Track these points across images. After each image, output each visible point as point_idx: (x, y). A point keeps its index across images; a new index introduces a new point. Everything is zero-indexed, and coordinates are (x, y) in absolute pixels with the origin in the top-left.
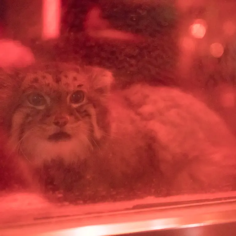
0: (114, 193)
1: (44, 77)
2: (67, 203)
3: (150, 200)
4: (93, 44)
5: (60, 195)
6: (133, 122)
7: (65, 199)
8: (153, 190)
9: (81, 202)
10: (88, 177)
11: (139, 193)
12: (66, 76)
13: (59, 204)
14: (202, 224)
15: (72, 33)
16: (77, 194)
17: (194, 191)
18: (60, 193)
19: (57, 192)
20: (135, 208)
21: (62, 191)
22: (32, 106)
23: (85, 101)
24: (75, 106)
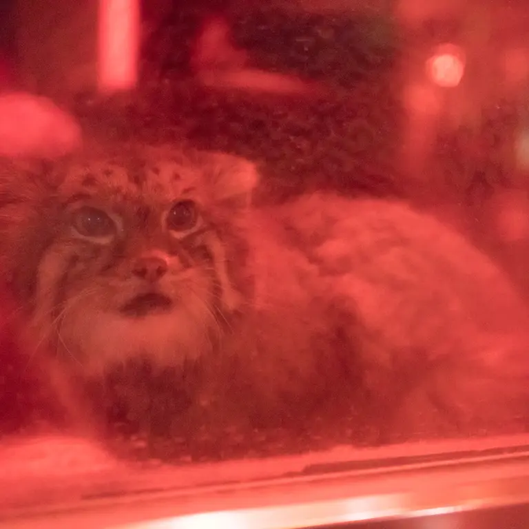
0: (262, 438)
1: (108, 173)
2: (155, 462)
3: (343, 453)
4: (215, 104)
5: (142, 444)
6: (302, 277)
7: (152, 453)
8: (349, 432)
9: (189, 458)
10: (204, 403)
11: (318, 438)
12: (157, 171)
13: (140, 464)
14: (459, 508)
15: (166, 81)
16: (179, 440)
17: (441, 433)
18: (139, 439)
19: (133, 438)
20: (308, 471)
22: (81, 237)
24: (178, 235)
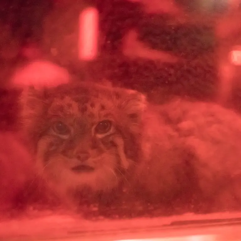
0: (151, 208)
2: (101, 217)
3: (190, 216)
5: (96, 209)
8: (192, 206)
9: (117, 216)
13: (94, 218)
16: (114, 208)
18: (95, 206)
20: (173, 224)
21: (97, 205)
23: (112, 130)
24: (100, 136)
